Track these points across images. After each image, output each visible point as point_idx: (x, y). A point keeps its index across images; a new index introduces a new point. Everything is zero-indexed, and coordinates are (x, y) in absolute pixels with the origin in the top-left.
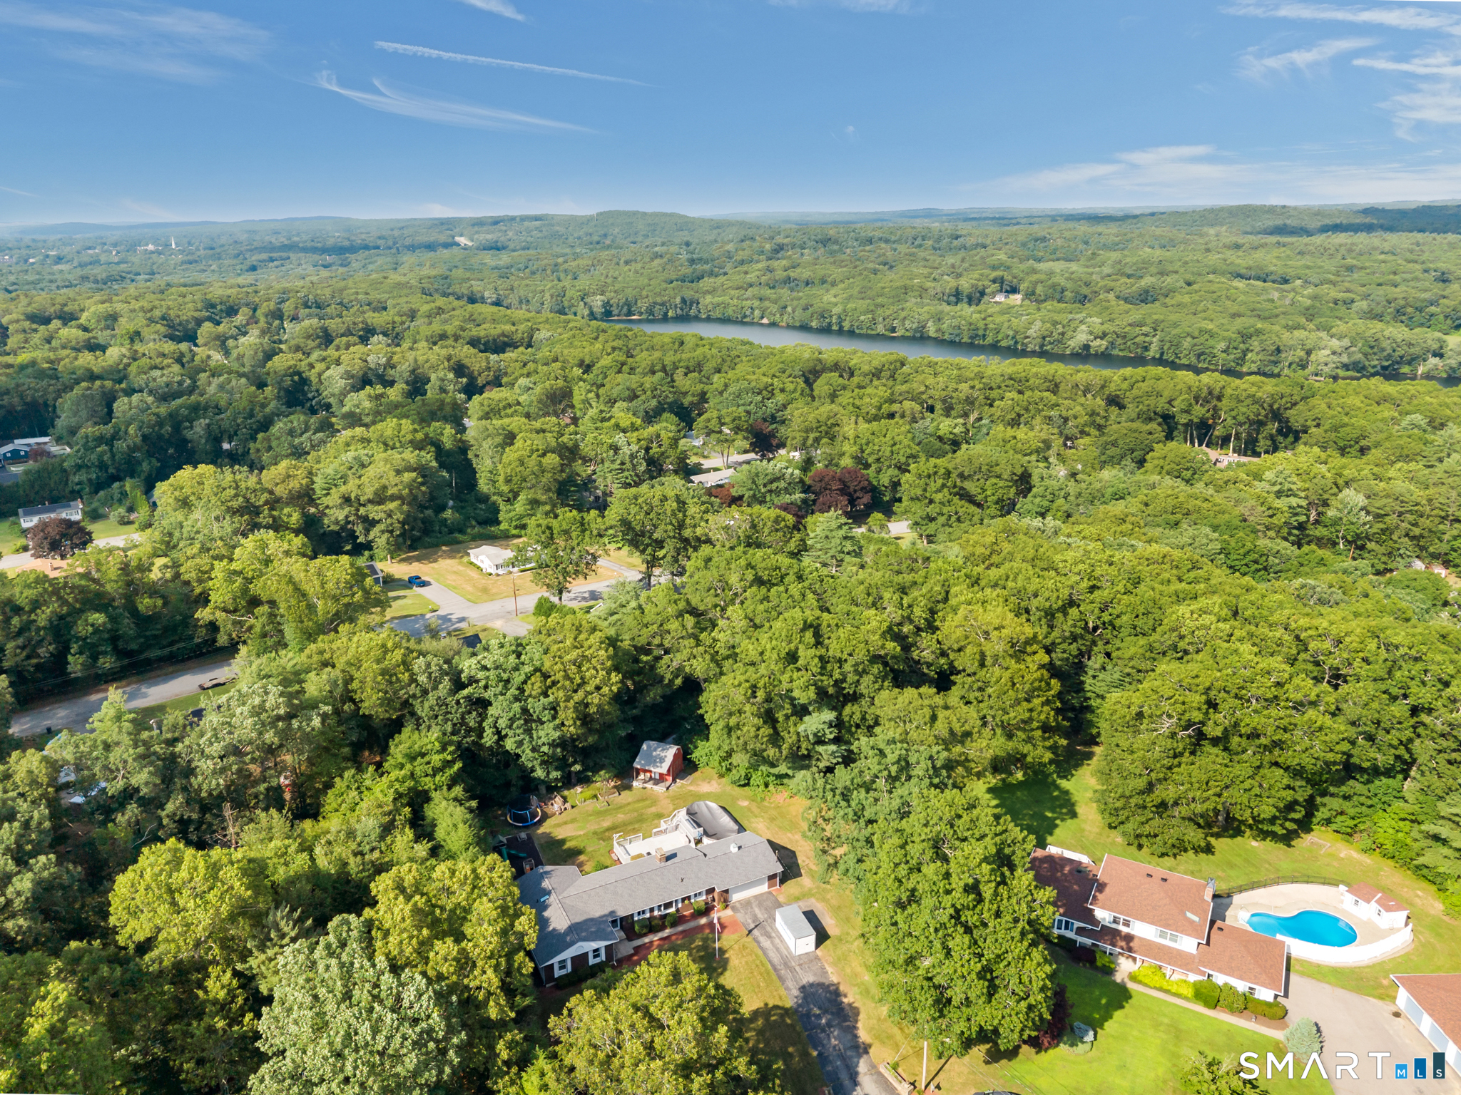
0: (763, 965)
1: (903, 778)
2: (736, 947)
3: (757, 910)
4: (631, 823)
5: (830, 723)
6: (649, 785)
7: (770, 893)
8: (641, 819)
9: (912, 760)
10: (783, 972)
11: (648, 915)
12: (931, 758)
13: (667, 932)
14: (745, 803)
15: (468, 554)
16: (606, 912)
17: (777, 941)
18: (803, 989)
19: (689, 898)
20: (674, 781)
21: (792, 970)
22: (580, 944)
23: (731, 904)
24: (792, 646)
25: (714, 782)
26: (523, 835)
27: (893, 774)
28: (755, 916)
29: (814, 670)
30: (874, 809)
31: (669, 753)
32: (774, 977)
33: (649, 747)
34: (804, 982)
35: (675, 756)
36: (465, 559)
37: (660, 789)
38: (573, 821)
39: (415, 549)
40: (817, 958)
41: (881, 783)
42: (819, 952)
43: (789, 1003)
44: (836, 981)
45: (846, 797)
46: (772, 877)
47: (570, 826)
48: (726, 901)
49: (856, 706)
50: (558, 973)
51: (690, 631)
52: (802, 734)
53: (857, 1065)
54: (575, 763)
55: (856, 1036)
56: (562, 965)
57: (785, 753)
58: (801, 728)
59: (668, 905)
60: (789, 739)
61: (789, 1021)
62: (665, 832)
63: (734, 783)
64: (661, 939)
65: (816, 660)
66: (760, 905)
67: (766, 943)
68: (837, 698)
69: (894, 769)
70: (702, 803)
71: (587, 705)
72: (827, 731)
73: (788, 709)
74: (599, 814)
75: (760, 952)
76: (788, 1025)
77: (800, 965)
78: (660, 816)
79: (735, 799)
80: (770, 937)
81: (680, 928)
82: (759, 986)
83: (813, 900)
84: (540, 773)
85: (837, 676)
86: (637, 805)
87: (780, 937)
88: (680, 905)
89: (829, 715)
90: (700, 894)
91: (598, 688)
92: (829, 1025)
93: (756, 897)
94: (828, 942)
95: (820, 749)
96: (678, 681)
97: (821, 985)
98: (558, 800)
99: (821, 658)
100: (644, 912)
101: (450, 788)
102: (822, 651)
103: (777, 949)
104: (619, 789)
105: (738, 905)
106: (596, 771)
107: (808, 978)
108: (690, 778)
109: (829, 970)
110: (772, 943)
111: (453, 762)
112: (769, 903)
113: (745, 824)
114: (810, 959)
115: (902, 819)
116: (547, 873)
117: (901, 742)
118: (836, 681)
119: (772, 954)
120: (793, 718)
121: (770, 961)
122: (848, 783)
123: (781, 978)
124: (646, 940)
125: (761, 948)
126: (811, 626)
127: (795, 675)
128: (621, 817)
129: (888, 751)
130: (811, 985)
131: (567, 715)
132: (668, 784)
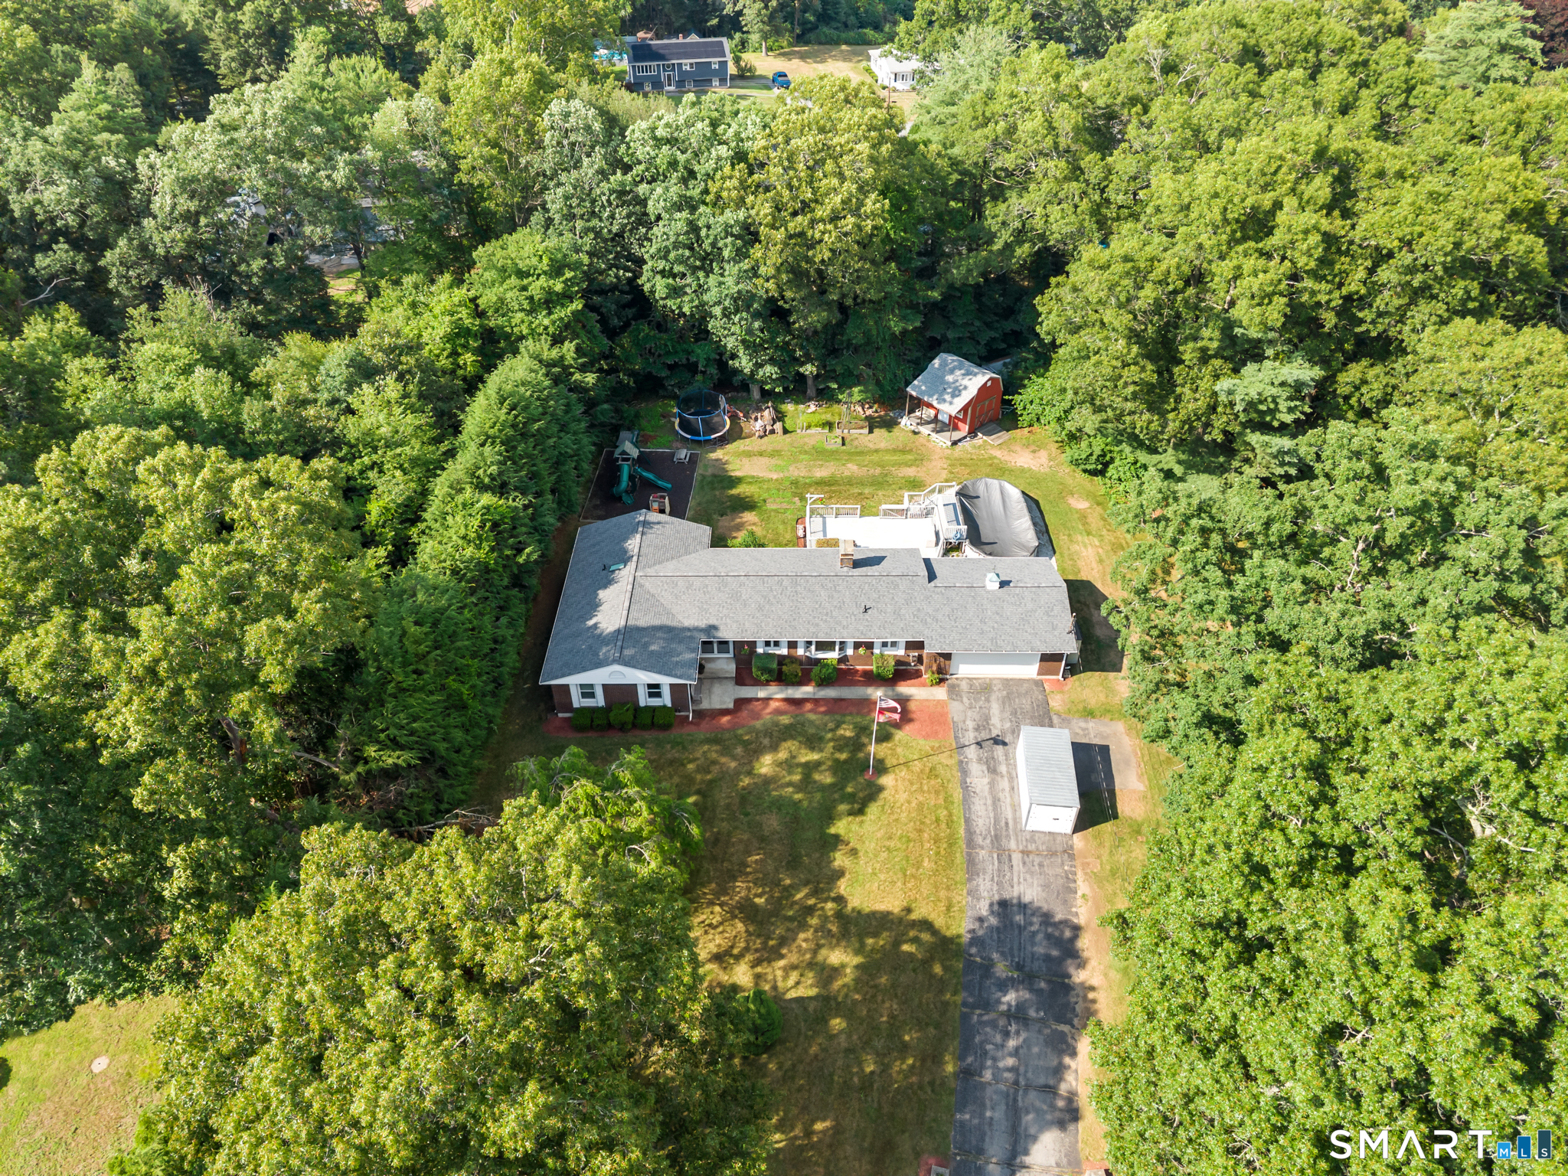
0: (950, 823)
1: (1420, 556)
2: (917, 766)
3: (995, 709)
4: (861, 483)
5: (1298, 386)
6: (925, 430)
7: (1039, 684)
8: (880, 483)
9: (1469, 514)
10: (983, 854)
11: (784, 651)
12: (1531, 524)
13: (806, 691)
14: (1081, 504)
15: (869, 59)
16: (702, 623)
17: (1004, 784)
18: (1004, 907)
19: (869, 646)
20: (973, 433)
21: (1004, 856)
22: (616, 667)
23: (952, 680)
24: (1267, 200)
25: (1043, 456)
26: (683, 454)
27: (1391, 539)
28: (987, 718)
29: (1302, 261)
30: (1293, 613)
31: (973, 382)
32: (959, 859)
33: (944, 364)
34: (1012, 893)
35: (983, 389)
36: (864, 64)
37: (943, 440)
38: (775, 453)
39: (806, 43)
40: (1069, 852)
41: (1349, 554)
42: (1078, 841)
43: (960, 926)
44: (1081, 920)
45: (1234, 556)
46: (1055, 658)
47: (764, 460)
48: (940, 671)
49: (1378, 369)
50: (577, 701)
51: (1063, 142)
52: (1223, 398)
53: (1035, 1139)
54: (808, 359)
55: (1059, 1071)
56: (588, 691)
57: (1172, 427)
58: (1224, 384)
59: (822, 646)
60: (1192, 403)
61: (938, 969)
62: (903, 513)
63: (1076, 463)
64: (791, 701)
65: (1314, 238)
66: (1007, 699)
67: (979, 779)
68: (1340, 343)
69: (1396, 527)
70: (994, 483)
71: (813, 244)
72: (1283, 406)
73: (1211, 337)
74: (821, 454)
75: (957, 795)
76: (932, 976)
77: (1025, 853)
78: (915, 485)
79: (1064, 492)
80: (993, 770)
81: (831, 693)
82: (918, 865)
83: (1120, 727)
84: (744, 363)
85: (1354, 284)
86: (887, 457)
87: (1012, 778)
88: (850, 652)
89: (1303, 371)
90: (894, 644)
91: (835, 218)
92: (1018, 1015)
93: (1007, 682)
94: (1107, 827)
95: (1255, 438)
96: (1023, 251)
97: (1047, 918)
98: (768, 414)
99: (1329, 239)
100: (777, 644)
101: (557, 341)
102: (1336, 225)
103: (996, 801)
104: (872, 424)
105: (964, 686)
106: (845, 385)
107: (1029, 890)
108: (1004, 436)
109: (1083, 887)
110: (992, 784)
111: (567, 297)
112: (1026, 703)
113: (1059, 539)
114: (1056, 849)
115: (1364, 667)
116: (646, 524)
117: (1455, 460)
118: (1348, 299)
119: (981, 810)
120: (1217, 362)
121: (967, 821)
122: (1256, 527)
123: (971, 862)
124: (762, 693)
125: (965, 787)
126: (1334, 161)
127: (1249, 264)
128: (852, 469)
129: (1400, 470)
130: (1023, 907)
131: (769, 257)
132: (957, 435)
